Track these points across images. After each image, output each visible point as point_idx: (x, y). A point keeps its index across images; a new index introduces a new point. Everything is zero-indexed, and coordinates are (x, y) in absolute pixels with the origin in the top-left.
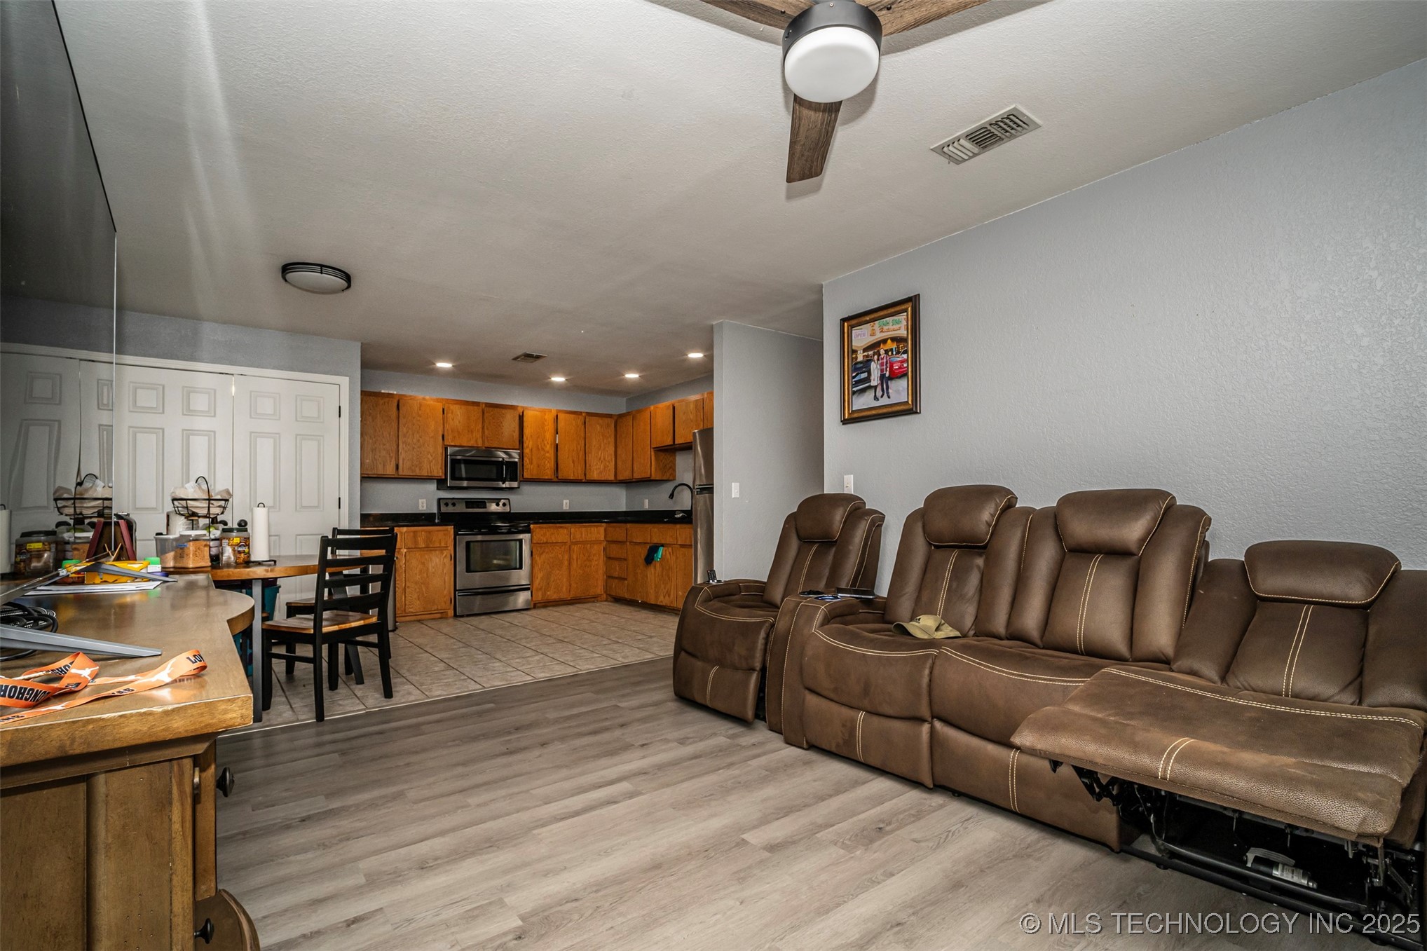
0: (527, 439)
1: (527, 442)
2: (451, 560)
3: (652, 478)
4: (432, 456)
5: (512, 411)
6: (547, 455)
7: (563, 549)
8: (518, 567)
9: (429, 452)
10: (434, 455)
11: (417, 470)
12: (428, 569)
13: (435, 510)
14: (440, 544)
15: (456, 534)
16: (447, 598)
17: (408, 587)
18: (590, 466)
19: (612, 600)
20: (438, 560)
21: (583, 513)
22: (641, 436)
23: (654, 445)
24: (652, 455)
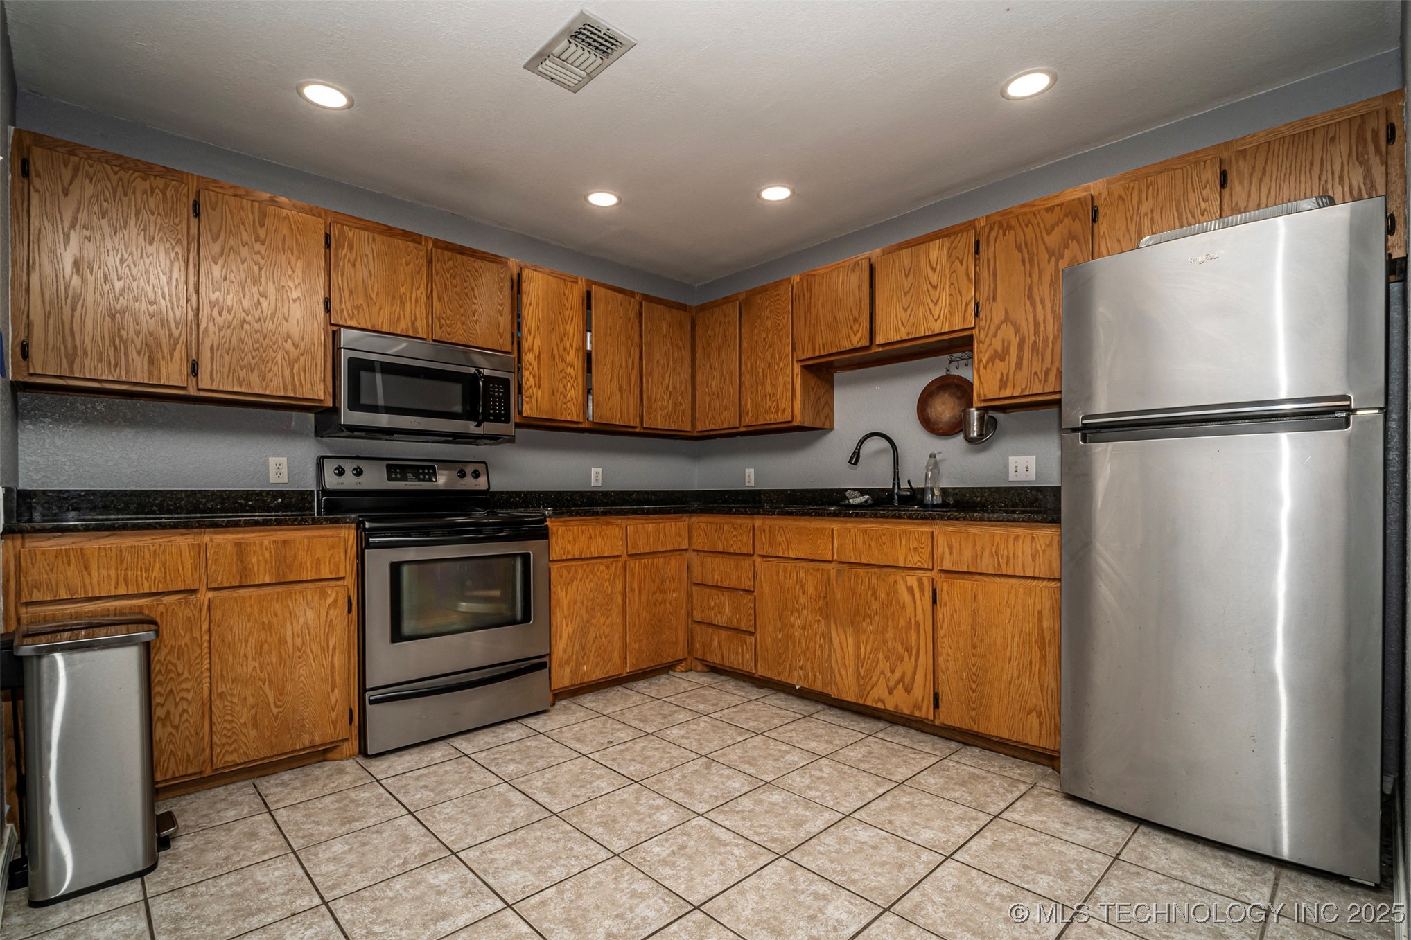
0: (529, 331)
1: (530, 339)
2: (350, 611)
3: (795, 424)
4: (296, 346)
5: (495, 266)
6: (570, 370)
7: (612, 570)
8: (519, 616)
9: (289, 336)
10: (302, 345)
11: (255, 378)
12: (282, 641)
13: (310, 484)
14: (318, 570)
15: (364, 545)
16: (341, 712)
17: (221, 695)
18: (649, 399)
19: (705, 669)
20: (310, 615)
21: (630, 493)
22: (764, 339)
23: (803, 353)
24: (797, 375)
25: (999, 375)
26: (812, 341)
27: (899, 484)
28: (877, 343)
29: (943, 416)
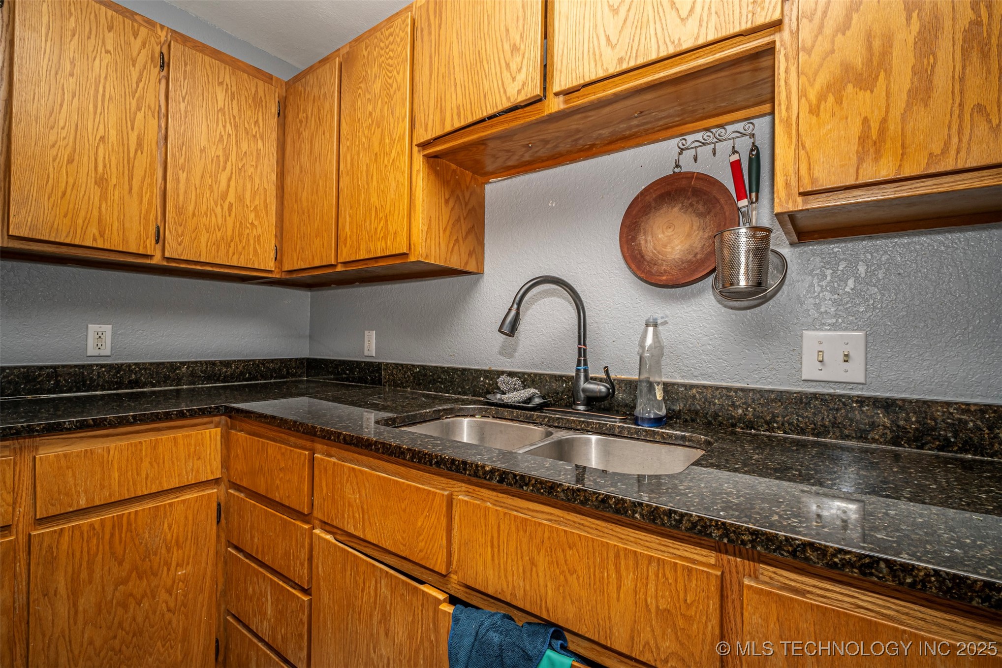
21: (173, 367)
22: (370, 114)
23: (426, 130)
24: (418, 171)
25: (856, 129)
26: (440, 104)
27: (586, 371)
28: (557, 88)
29: (669, 249)
